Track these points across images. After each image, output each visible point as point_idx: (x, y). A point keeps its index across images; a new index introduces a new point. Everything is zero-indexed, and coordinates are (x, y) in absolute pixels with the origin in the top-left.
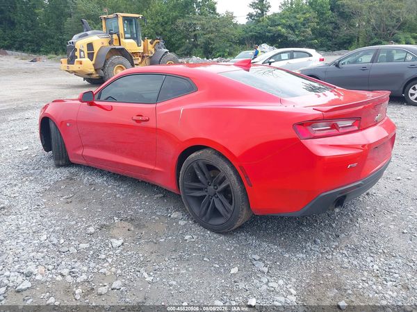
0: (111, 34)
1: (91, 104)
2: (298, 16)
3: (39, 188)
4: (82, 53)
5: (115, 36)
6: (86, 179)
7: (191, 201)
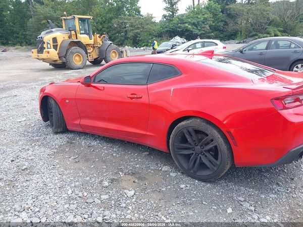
0: (70, 31)
1: (89, 85)
2: (199, 17)
3: (48, 151)
4: (49, 45)
5: (73, 32)
6: (83, 142)
7: (180, 158)
